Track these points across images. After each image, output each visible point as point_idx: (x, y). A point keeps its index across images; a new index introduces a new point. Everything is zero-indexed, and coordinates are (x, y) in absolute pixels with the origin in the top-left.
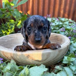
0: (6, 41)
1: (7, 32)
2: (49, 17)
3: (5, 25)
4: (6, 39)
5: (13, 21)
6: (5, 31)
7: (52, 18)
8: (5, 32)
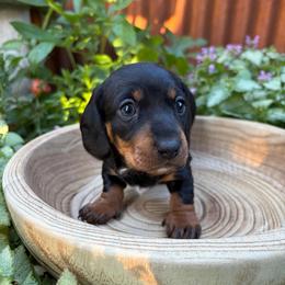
0: (66, 150)
1: (77, 105)
2: (251, 46)
3: (73, 75)
4: (67, 143)
5: (105, 59)
6: (72, 100)
7: (264, 50)
8: (73, 103)
